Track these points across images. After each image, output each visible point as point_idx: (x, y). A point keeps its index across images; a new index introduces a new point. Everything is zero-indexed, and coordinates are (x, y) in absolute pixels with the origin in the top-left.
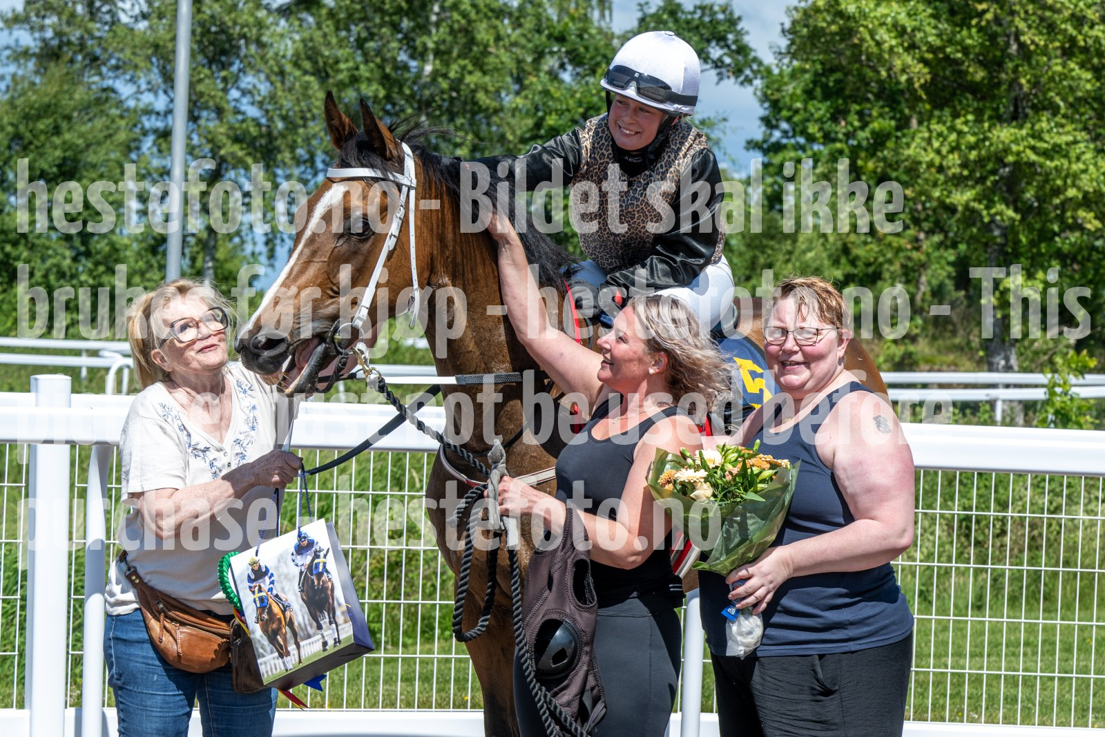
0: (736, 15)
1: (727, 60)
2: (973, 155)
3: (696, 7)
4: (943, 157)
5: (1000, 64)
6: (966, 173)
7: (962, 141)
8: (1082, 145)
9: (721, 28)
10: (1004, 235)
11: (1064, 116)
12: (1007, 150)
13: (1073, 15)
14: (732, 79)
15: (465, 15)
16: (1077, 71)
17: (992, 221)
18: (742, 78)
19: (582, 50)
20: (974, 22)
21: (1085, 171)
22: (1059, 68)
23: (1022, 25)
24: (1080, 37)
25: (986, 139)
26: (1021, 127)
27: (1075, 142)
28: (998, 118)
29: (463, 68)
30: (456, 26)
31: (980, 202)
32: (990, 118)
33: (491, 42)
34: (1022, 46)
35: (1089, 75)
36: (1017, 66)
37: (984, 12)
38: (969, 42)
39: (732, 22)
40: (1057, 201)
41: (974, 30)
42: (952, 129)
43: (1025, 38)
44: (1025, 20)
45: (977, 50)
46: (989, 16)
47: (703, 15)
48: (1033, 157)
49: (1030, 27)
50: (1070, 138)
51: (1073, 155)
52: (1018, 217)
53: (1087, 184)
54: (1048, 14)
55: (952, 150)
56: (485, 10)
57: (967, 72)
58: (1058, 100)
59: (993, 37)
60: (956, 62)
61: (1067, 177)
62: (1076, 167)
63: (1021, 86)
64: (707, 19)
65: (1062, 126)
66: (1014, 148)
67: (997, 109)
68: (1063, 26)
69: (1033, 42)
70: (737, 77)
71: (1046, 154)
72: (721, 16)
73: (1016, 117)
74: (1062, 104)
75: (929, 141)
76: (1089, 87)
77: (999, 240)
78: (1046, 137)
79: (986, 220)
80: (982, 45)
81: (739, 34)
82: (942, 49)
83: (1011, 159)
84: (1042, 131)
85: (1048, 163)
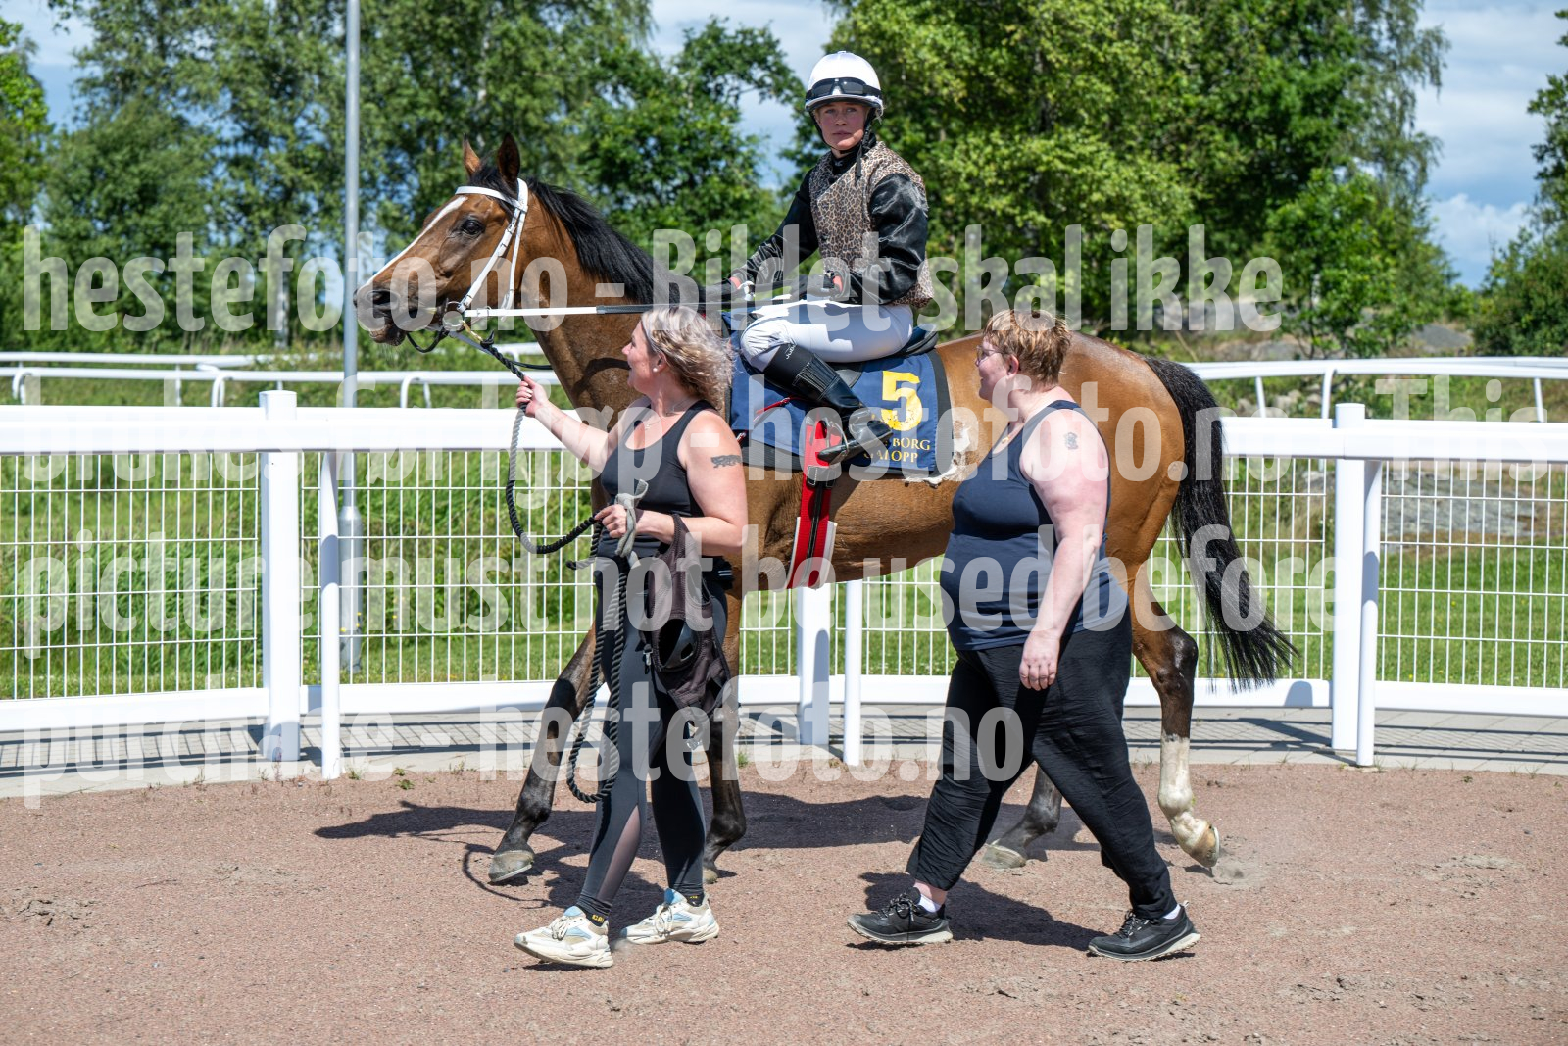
0: (775, 39)
1: (769, 81)
2: (1006, 166)
3: (738, 33)
4: (981, 168)
5: (1028, 80)
6: (1001, 183)
7: (997, 153)
8: (1104, 153)
9: (762, 51)
10: (1036, 238)
11: (1089, 127)
12: (1038, 161)
13: (1093, 35)
14: (774, 99)
15: (514, 42)
16: (1098, 86)
17: (1025, 225)
18: (783, 97)
19: (633, 75)
20: (1004, 42)
21: (1108, 177)
22: (1081, 84)
23: (1047, 45)
24: (1100, 54)
25: (1018, 150)
26: (1048, 138)
27: (1098, 151)
28: (1027, 131)
29: (514, 92)
30: (507, 53)
31: (1013, 206)
32: (1021, 131)
33: (539, 68)
34: (1047, 64)
35: (1109, 89)
36: (1043, 83)
37: (1013, 33)
38: (1000, 61)
39: (771, 45)
40: (1083, 205)
41: (1004, 51)
42: (988, 141)
43: (1051, 57)
44: (1051, 40)
45: (1007, 69)
46: (1017, 37)
47: (745, 39)
48: (1061, 166)
49: (1054, 46)
50: (1093, 148)
51: (1097, 162)
52: (1049, 221)
53: (1109, 189)
54: (1070, 34)
55: (988, 162)
56: (532, 37)
57: (998, 88)
58: (1082, 111)
59: (1021, 55)
60: (990, 80)
61: (1092, 182)
62: (1099, 174)
63: (1046, 101)
64: (748, 43)
65: (1086, 136)
66: (1045, 158)
67: (1026, 122)
68: (1084, 45)
69: (1058, 60)
70: (778, 96)
71: (1075, 163)
72: (760, 40)
73: (1044, 128)
74: (1086, 115)
75: (967, 152)
76: (1109, 99)
77: (1032, 243)
78: (1073, 148)
79: (1020, 225)
80: (1011, 63)
81: (779, 55)
82: (975, 68)
83: (1042, 168)
84: (1068, 141)
85: (1075, 170)
